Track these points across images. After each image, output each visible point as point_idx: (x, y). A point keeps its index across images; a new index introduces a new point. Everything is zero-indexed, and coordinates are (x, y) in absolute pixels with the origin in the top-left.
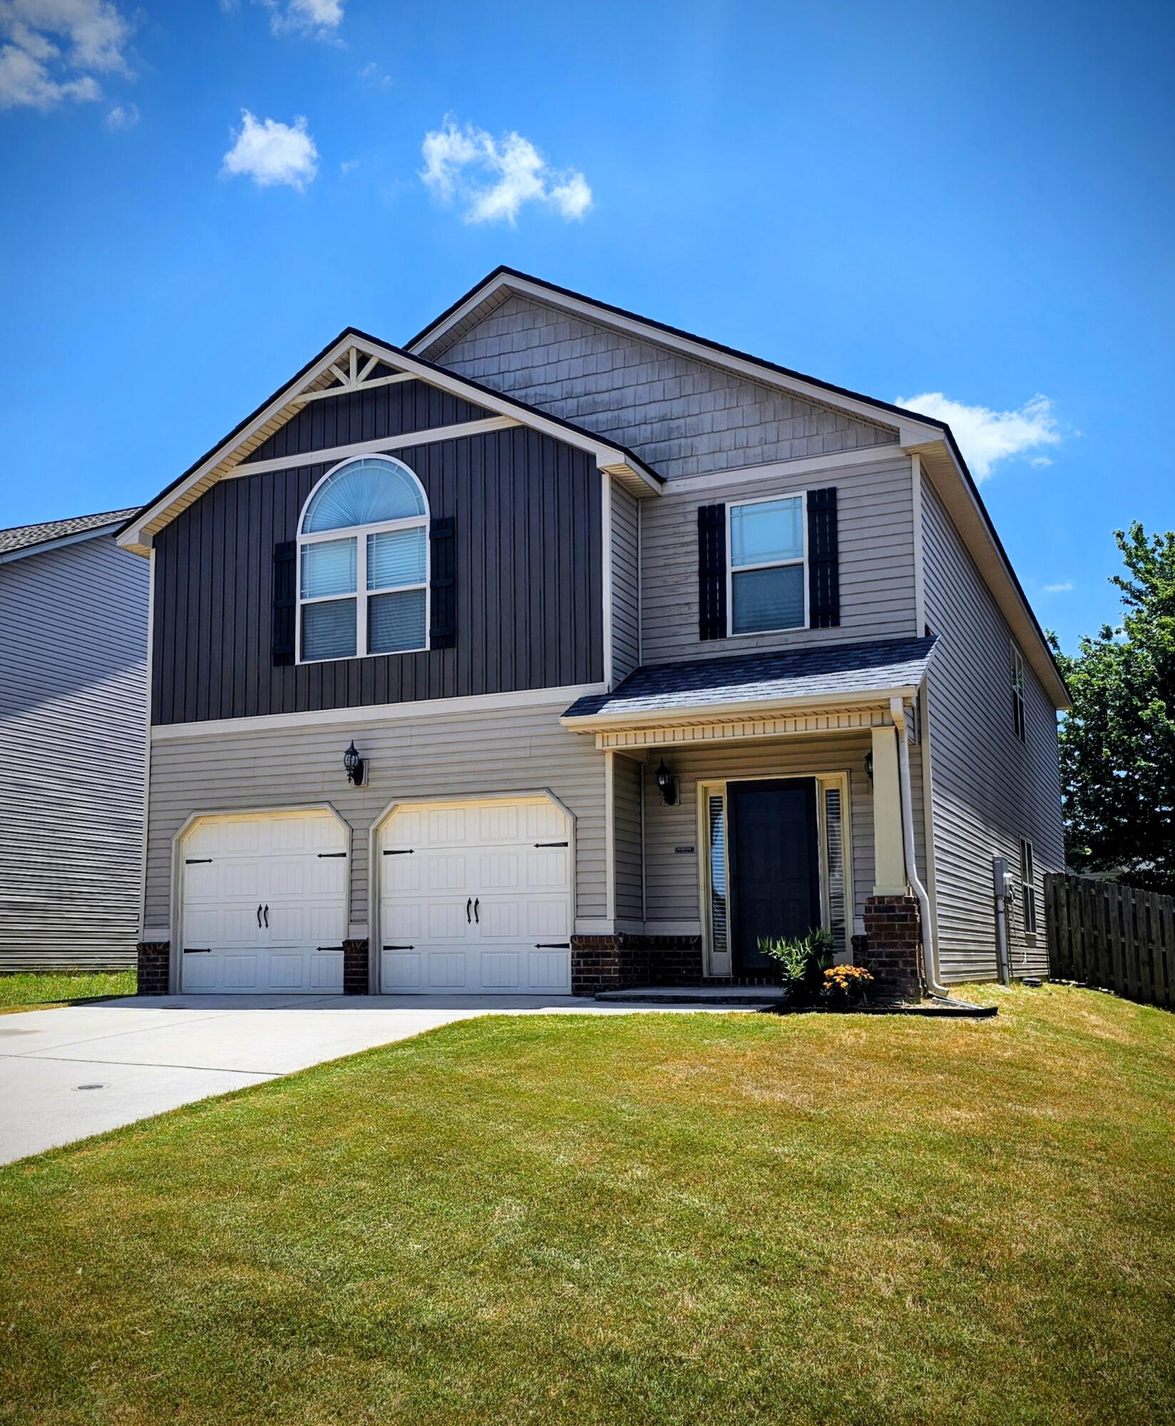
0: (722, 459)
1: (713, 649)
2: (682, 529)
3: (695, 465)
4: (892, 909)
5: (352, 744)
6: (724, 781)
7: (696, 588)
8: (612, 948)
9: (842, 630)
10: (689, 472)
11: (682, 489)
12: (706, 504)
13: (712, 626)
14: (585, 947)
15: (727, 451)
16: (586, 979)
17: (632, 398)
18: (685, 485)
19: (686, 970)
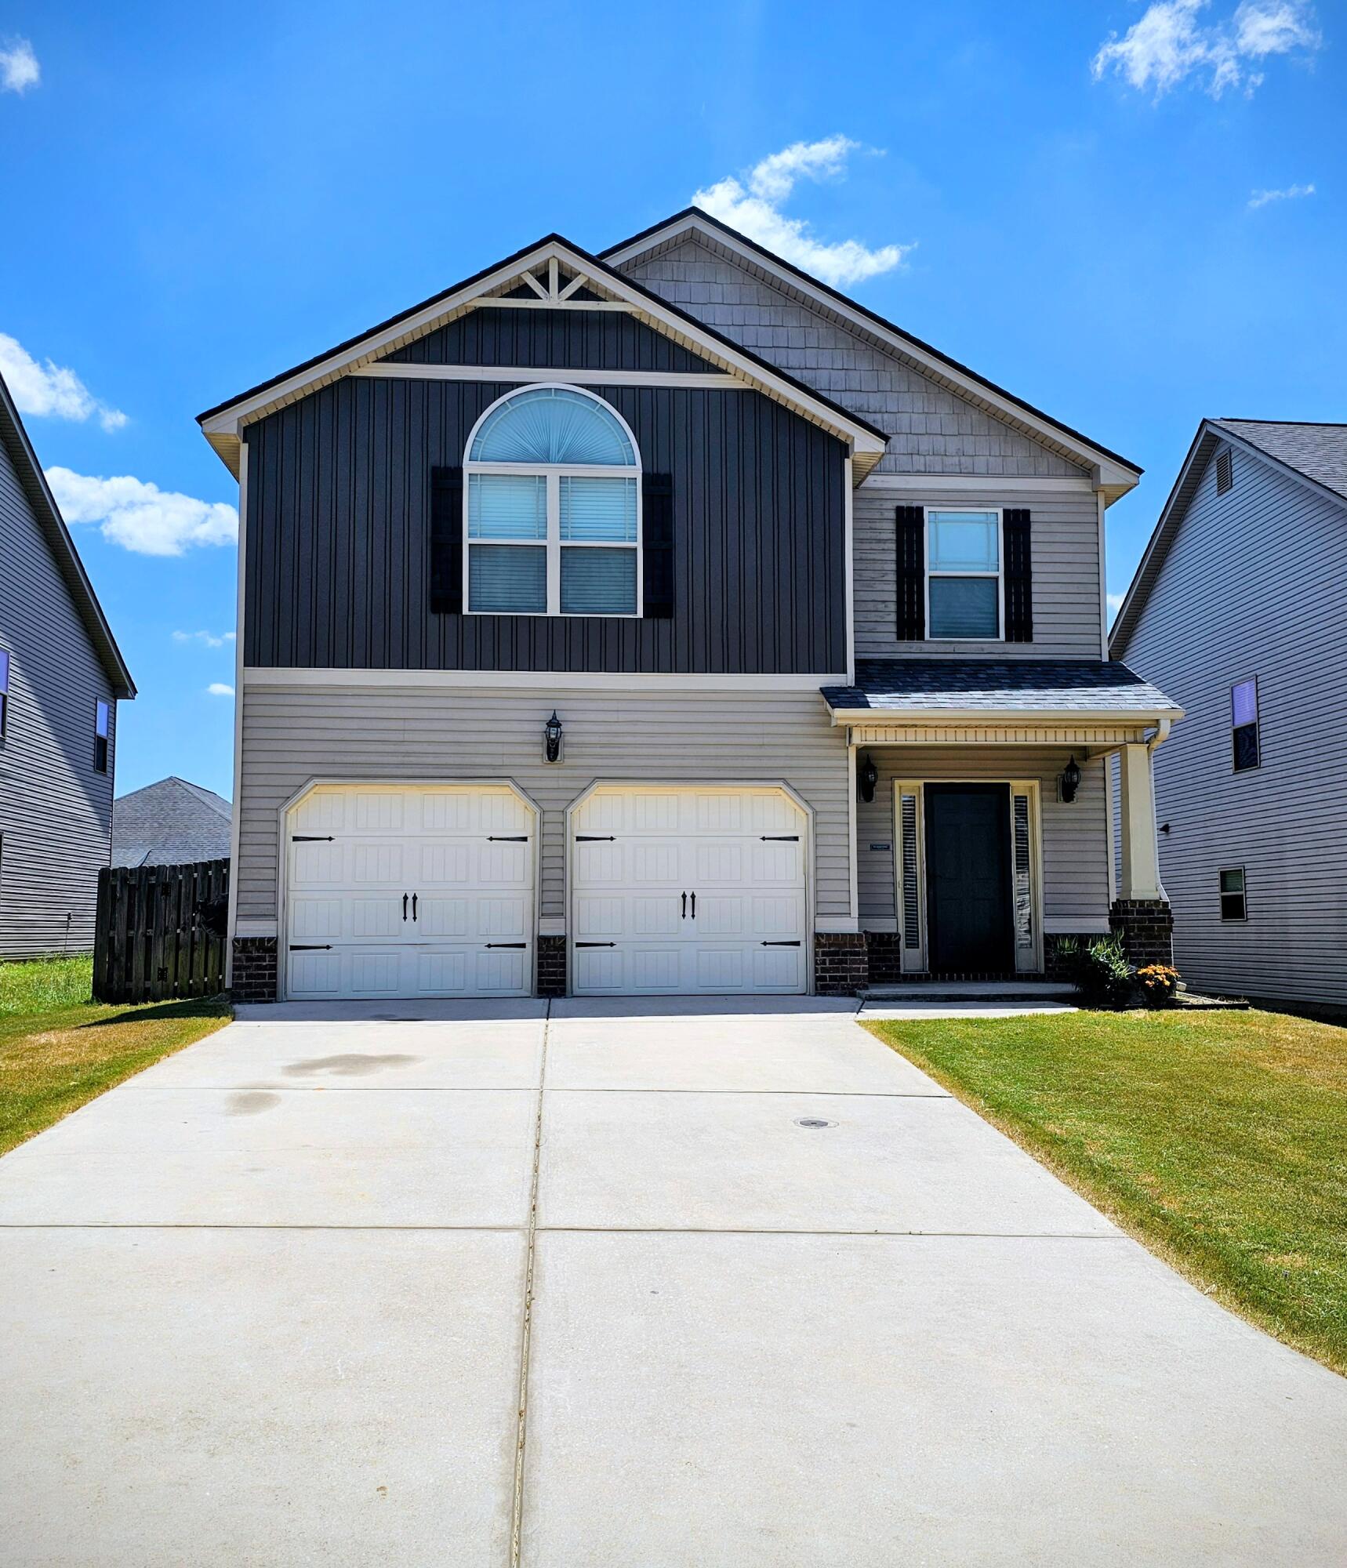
0: (919, 463)
1: (910, 650)
2: (878, 525)
3: (893, 463)
4: (1151, 912)
5: (555, 714)
6: (921, 782)
7: (893, 587)
8: (861, 946)
9: (1034, 646)
10: (887, 469)
11: (878, 485)
12: (903, 504)
13: (909, 625)
14: (830, 945)
15: (924, 455)
16: (832, 978)
17: (827, 381)
18: (882, 481)
19: (886, 966)
